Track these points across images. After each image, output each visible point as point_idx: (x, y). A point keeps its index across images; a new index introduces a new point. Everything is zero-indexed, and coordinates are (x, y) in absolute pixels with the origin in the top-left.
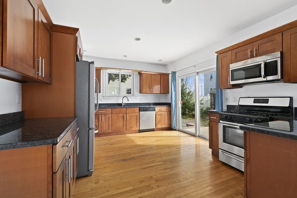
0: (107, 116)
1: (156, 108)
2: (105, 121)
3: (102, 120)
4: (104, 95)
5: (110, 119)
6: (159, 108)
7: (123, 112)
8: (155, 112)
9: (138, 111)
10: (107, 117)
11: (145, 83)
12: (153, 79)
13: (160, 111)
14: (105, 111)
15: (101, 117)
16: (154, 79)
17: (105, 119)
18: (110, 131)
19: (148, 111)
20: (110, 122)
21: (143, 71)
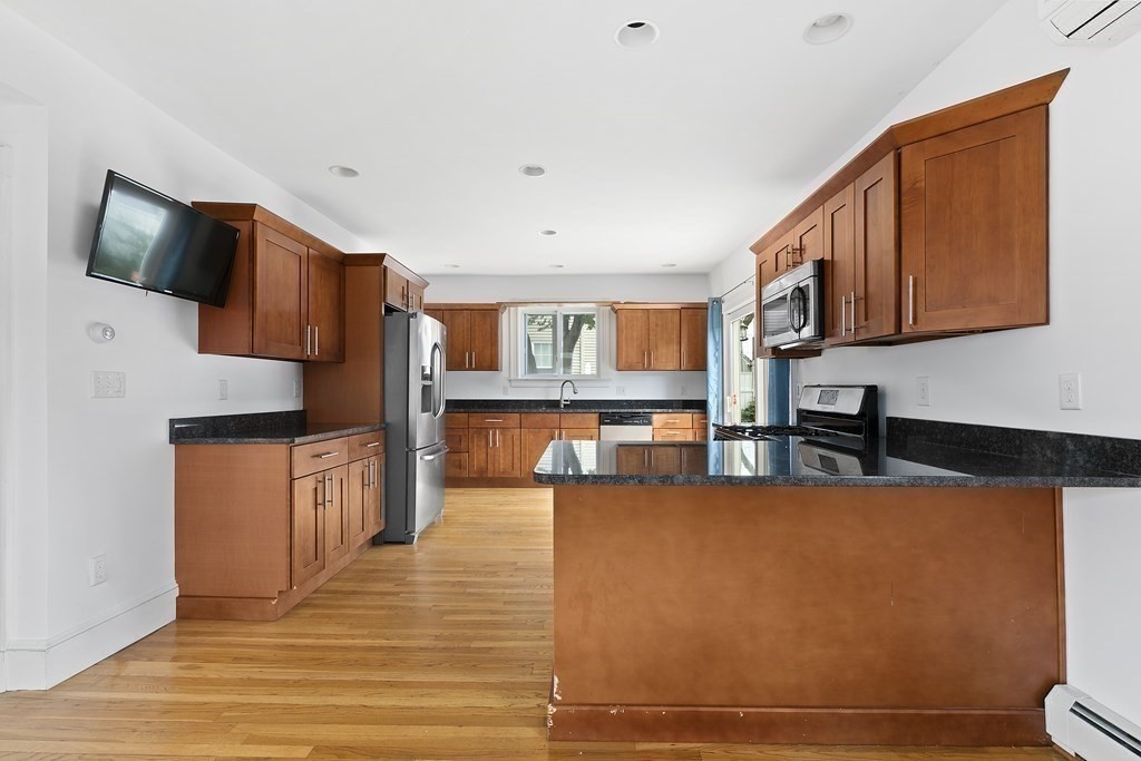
0: (509, 434)
1: (655, 417)
2: (504, 447)
3: (494, 443)
4: (512, 377)
5: (517, 443)
6: (665, 415)
7: (553, 425)
8: (651, 427)
9: (595, 424)
10: (509, 437)
11: (626, 339)
12: (652, 325)
13: (666, 426)
14: (505, 420)
15: (494, 434)
16: (657, 325)
17: (504, 441)
18: (517, 473)
19: (626, 424)
20: (517, 450)
21: (619, 303)
